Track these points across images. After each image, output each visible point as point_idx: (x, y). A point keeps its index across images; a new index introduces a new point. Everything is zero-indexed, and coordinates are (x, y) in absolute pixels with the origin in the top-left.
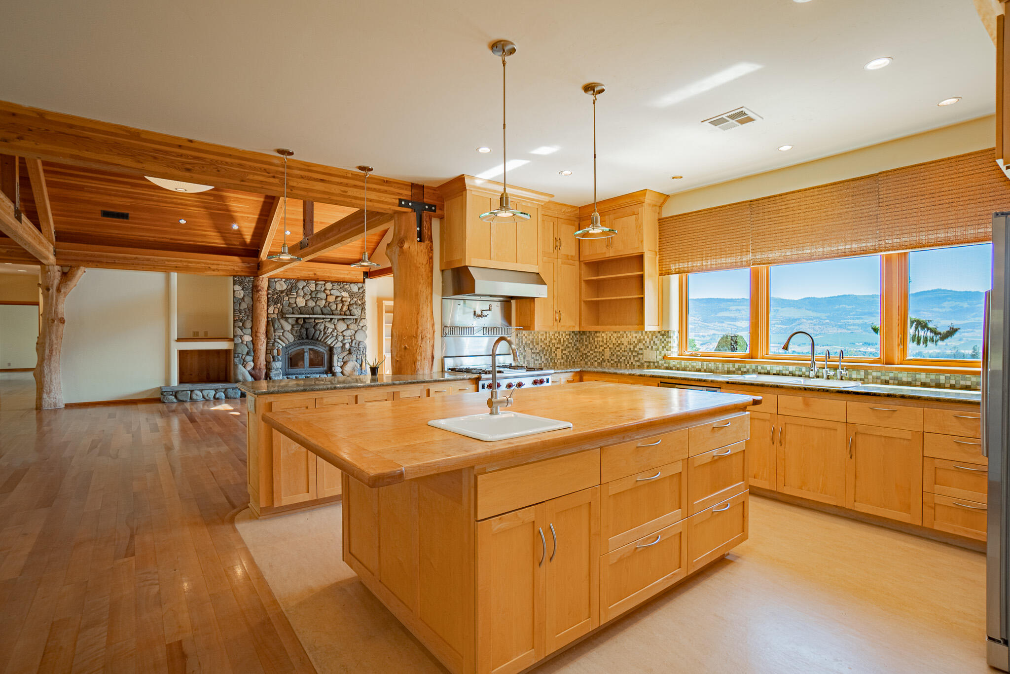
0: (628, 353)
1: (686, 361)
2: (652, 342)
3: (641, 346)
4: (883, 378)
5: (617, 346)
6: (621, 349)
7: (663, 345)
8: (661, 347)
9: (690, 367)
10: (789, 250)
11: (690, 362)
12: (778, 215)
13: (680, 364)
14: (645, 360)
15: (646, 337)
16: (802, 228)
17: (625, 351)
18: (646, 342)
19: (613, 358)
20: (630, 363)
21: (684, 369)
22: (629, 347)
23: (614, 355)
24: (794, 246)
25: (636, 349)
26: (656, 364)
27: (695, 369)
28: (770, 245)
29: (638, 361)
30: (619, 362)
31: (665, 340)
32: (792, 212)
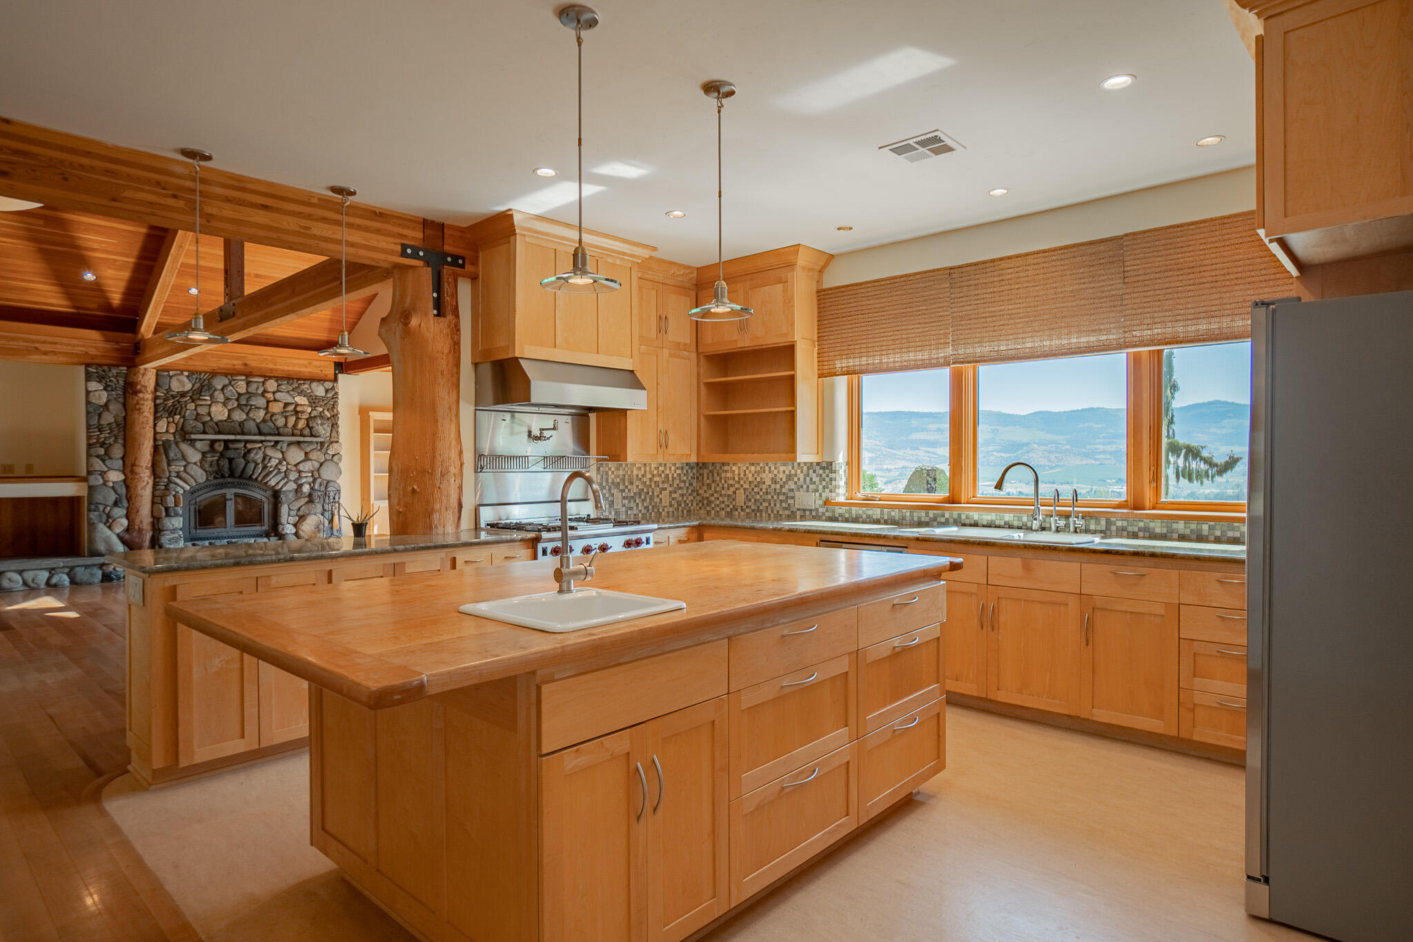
0: (772, 497)
1: (858, 508)
2: (808, 479)
3: (791, 485)
4: (1130, 529)
5: (756, 486)
6: (761, 490)
7: (824, 483)
8: (821, 487)
9: (864, 516)
10: (1004, 343)
11: (864, 509)
12: (989, 290)
13: (850, 512)
14: (797, 506)
15: (799, 471)
16: (1021, 311)
17: (767, 493)
18: (799, 479)
19: (750, 504)
20: (775, 512)
21: (856, 520)
22: (773, 486)
23: (750, 500)
24: (1011, 337)
25: (783, 491)
26: (814, 513)
27: (872, 520)
28: (977, 335)
29: (786, 509)
30: (759, 510)
31: (828, 476)
32: (1008, 287)
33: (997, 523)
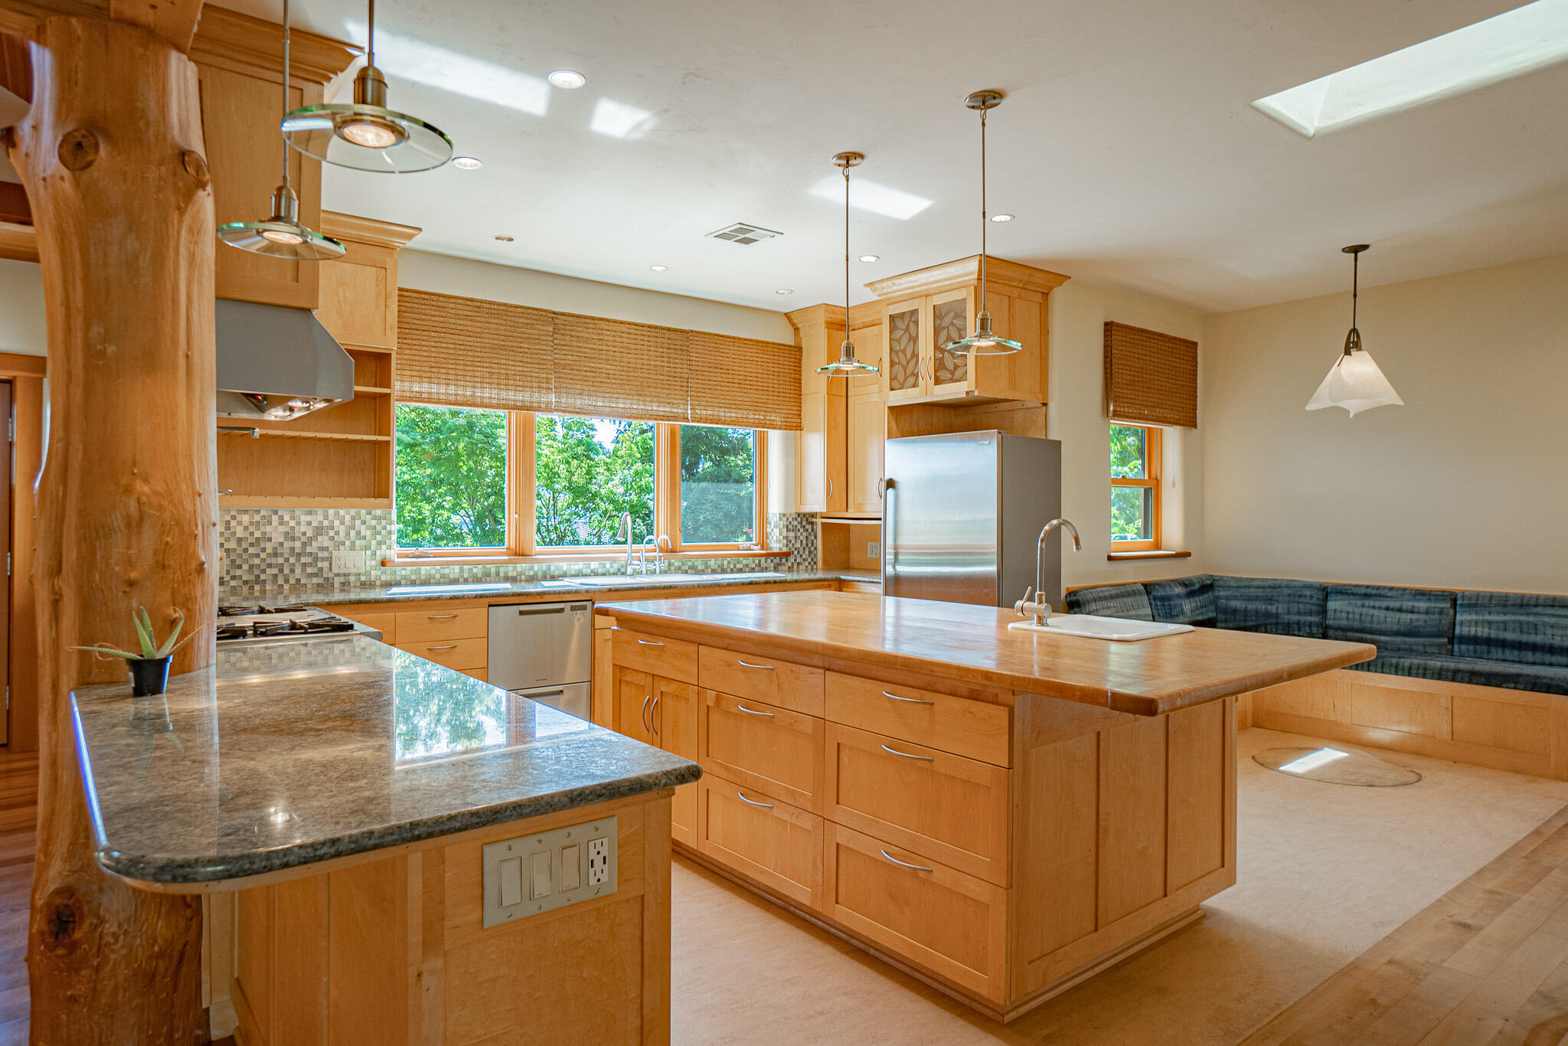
0: (287, 560)
1: (428, 568)
2: (353, 533)
3: (323, 540)
5: (252, 545)
6: (264, 550)
7: (379, 538)
8: (374, 542)
9: (438, 576)
11: (438, 567)
12: (589, 346)
13: (418, 572)
14: (335, 570)
15: (337, 523)
17: (275, 555)
18: (337, 533)
19: (238, 572)
20: (292, 581)
21: (426, 582)
22: (287, 544)
23: (240, 567)
25: (309, 550)
26: (363, 578)
27: (448, 580)
28: (578, 387)
29: (316, 575)
30: (258, 580)
31: (385, 528)
32: (607, 348)
33: (584, 572)
